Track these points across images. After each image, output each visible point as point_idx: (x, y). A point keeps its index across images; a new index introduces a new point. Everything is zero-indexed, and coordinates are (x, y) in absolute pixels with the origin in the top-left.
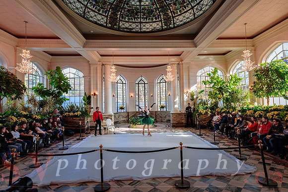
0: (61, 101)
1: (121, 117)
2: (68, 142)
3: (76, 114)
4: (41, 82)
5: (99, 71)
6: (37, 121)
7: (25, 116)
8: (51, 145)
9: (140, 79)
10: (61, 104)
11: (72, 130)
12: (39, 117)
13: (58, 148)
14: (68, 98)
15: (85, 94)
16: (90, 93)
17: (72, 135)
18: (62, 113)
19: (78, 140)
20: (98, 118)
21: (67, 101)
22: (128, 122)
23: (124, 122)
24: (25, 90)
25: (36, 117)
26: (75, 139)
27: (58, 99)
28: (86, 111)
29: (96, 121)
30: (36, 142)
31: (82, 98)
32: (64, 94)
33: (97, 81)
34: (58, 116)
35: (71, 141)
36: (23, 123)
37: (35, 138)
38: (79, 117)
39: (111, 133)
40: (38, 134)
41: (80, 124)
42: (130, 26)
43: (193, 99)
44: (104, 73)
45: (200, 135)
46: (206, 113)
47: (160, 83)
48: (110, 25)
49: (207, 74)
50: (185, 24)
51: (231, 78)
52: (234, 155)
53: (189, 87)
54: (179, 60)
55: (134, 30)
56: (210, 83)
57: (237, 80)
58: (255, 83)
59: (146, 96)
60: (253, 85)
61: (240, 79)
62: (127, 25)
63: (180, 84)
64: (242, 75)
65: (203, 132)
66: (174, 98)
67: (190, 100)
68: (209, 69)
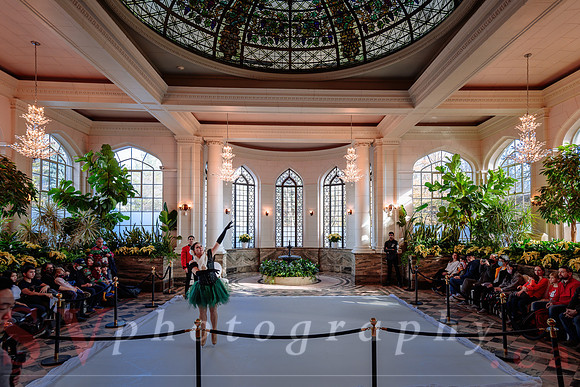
0: (112, 221)
1: (243, 258)
2: (126, 312)
3: (144, 249)
4: (69, 179)
5: (195, 157)
8: (88, 317)
9: (286, 176)
10: (110, 228)
12: (63, 255)
13: (105, 324)
14: (128, 215)
15: (165, 206)
16: (176, 204)
17: (133, 296)
18: (113, 246)
21: (125, 222)
22: (257, 269)
23: (250, 269)
25: (56, 256)
27: (106, 216)
28: (166, 244)
30: (55, 310)
31: (157, 215)
32: (118, 206)
33: (190, 178)
34: (104, 254)
35: (133, 308)
36: (28, 266)
37: (53, 301)
38: (150, 257)
40: (61, 291)
41: (153, 272)
42: (267, 56)
43: (402, 223)
44: (206, 160)
45: (416, 303)
46: (432, 254)
47: (330, 185)
48: (222, 54)
49: (437, 168)
50: (389, 53)
51: (491, 177)
52: (492, 350)
53: (395, 197)
54: (374, 136)
55: (275, 67)
56: (443, 188)
57: (503, 183)
58: (543, 189)
59: (299, 215)
60: (539, 194)
61: (509, 180)
62: (259, 54)
63: (375, 189)
64: (515, 172)
65: (422, 295)
66: (361, 221)
67: (397, 226)
68: (442, 157)
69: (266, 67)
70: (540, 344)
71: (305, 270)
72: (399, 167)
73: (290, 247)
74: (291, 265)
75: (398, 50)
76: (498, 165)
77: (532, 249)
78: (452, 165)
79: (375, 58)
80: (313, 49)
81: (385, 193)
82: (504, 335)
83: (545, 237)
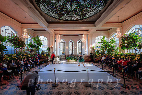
0: (38, 50)
2: (42, 66)
3: (44, 55)
4: (31, 42)
5: (54, 38)
6: (30, 57)
7: (25, 55)
8: (35, 67)
10: (38, 51)
11: (43, 62)
12: (30, 56)
13: (38, 69)
14: (41, 48)
17: (43, 64)
18: (39, 54)
19: (45, 65)
20: (53, 57)
21: (41, 50)
24: (25, 45)
26: (44, 65)
27: (38, 49)
28: (48, 54)
29: (53, 58)
31: (47, 48)
33: (53, 41)
34: (37, 56)
35: (43, 66)
36: (25, 58)
37: (29, 64)
38: (45, 56)
39: (58, 63)
40: (30, 63)
41: (46, 59)
42: (67, 18)
43: (93, 50)
44: (55, 38)
45: (96, 65)
46: (99, 56)
47: (79, 43)
48: (58, 18)
49: (100, 39)
50: (91, 16)
51: (111, 41)
52: (111, 74)
53: (92, 45)
54: (88, 33)
55: (68, 20)
56: (101, 43)
57: (113, 42)
58: (121, 43)
59: (73, 48)
60: (121, 44)
61: (114, 41)
62: (65, 17)
63: (88, 43)
64: (116, 40)
65: (97, 64)
66: (85, 49)
67: (92, 50)
68: (101, 37)
69: (67, 20)
70: (120, 73)
71: (74, 59)
72: (93, 39)
73: (71, 54)
74: (72, 58)
75: (92, 16)
76: (112, 38)
77: (119, 55)
78: (103, 38)
79: (88, 18)
80: (76, 16)
81: (90, 44)
82: (113, 71)
83: (122, 52)
